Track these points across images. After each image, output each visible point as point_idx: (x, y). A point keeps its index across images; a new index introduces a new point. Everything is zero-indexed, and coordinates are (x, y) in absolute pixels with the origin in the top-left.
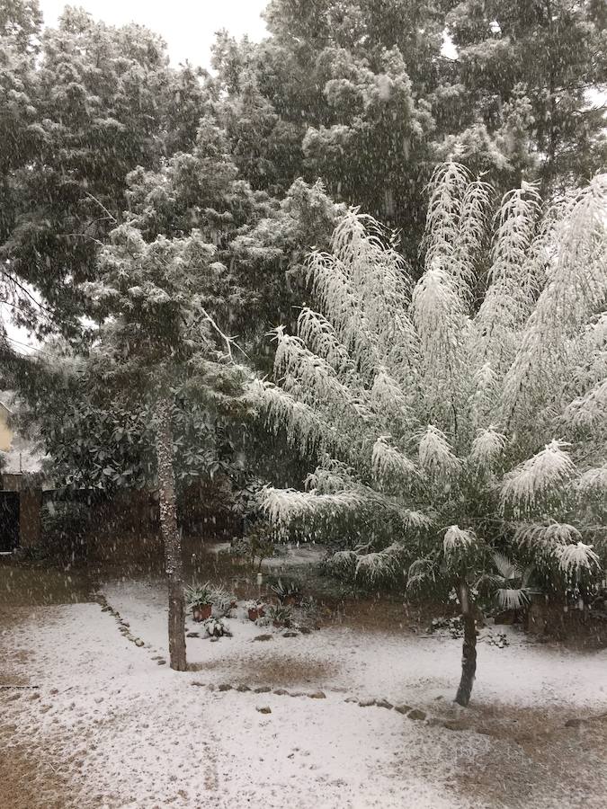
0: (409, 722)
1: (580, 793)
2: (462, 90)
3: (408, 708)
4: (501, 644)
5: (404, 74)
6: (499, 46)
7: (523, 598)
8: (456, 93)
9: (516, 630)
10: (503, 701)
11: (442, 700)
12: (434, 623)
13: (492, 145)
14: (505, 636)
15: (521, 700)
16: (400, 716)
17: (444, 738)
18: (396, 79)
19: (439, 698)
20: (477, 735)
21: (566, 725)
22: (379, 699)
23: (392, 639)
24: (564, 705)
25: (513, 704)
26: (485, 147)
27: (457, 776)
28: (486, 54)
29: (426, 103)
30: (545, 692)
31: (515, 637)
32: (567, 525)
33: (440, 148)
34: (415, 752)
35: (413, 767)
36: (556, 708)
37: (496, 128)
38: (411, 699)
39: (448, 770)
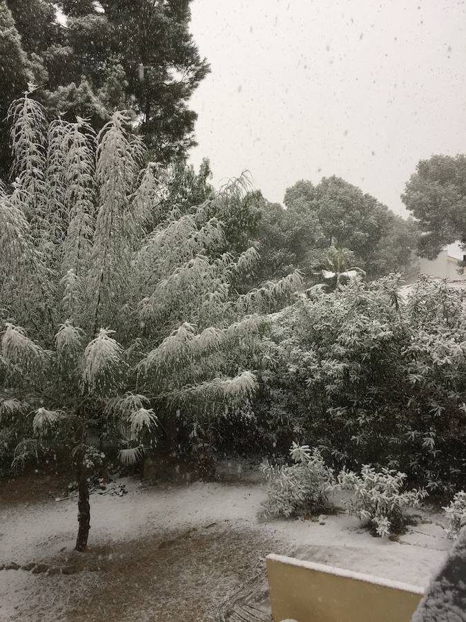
0: (33, 577)
1: (162, 600)
2: (71, 51)
3: (33, 565)
4: (121, 493)
5: (13, 28)
6: (98, 22)
7: (139, 455)
8: (66, 53)
9: (134, 479)
10: (115, 539)
11: (64, 551)
12: (69, 487)
13: (94, 99)
14: (124, 486)
15: (129, 536)
16: (26, 574)
17: (61, 583)
18: (6, 31)
19: (62, 550)
20: (88, 573)
21: (159, 548)
22: (8, 564)
23: (31, 508)
24: (161, 531)
25: (122, 540)
26: (88, 100)
27: (67, 613)
28: (88, 25)
29: (38, 57)
30: (149, 524)
31: (134, 485)
32: (139, 395)
33: (51, 96)
34: (34, 602)
35: (30, 616)
36: (155, 536)
37: (99, 87)
38: (38, 556)
39: (60, 610)
